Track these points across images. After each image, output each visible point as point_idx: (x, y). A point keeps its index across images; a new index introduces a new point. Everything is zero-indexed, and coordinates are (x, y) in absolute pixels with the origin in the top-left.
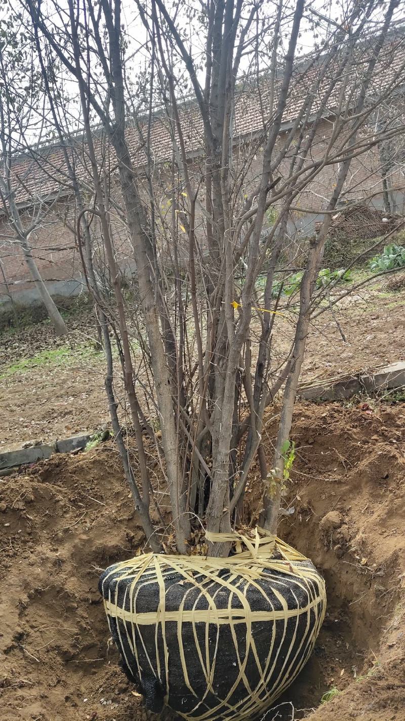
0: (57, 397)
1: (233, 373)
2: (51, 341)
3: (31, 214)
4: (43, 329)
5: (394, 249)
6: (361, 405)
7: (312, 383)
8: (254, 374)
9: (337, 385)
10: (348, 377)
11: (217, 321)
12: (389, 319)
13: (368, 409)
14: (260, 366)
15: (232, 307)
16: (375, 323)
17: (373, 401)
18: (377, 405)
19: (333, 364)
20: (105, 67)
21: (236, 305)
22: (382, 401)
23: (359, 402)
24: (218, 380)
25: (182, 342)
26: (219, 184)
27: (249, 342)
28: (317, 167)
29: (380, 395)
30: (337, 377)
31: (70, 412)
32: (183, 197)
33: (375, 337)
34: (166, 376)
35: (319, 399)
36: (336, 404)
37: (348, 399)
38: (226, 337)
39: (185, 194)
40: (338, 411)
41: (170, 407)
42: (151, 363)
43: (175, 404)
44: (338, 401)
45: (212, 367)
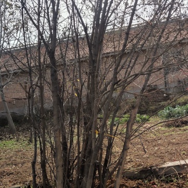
0: (7, 165)
1: (93, 164)
2: (8, 136)
3: (7, 77)
4: (5, 130)
5: (169, 108)
6: (152, 182)
7: (129, 169)
8: (103, 164)
9: (140, 171)
10: (146, 168)
11: (87, 138)
12: (166, 140)
13: (155, 184)
14: (106, 161)
15: (95, 133)
16: (159, 142)
17: (157, 181)
18: (159, 182)
19: (140, 160)
20: (49, 24)
21: (97, 132)
22: (161, 181)
23: (151, 180)
24: (86, 167)
25: (71, 147)
26: (94, 79)
27: (102, 149)
28: (136, 76)
29: (161, 178)
30: (141, 167)
31: (12, 174)
32: (77, 81)
33: (159, 148)
34: (61, 163)
35: (132, 177)
36: (140, 181)
37: (146, 178)
38: (92, 147)
39: (78, 80)
40: (141, 185)
41: (61, 178)
42: (55, 156)
43: (64, 177)
44: (141, 179)
45: (83, 160)
